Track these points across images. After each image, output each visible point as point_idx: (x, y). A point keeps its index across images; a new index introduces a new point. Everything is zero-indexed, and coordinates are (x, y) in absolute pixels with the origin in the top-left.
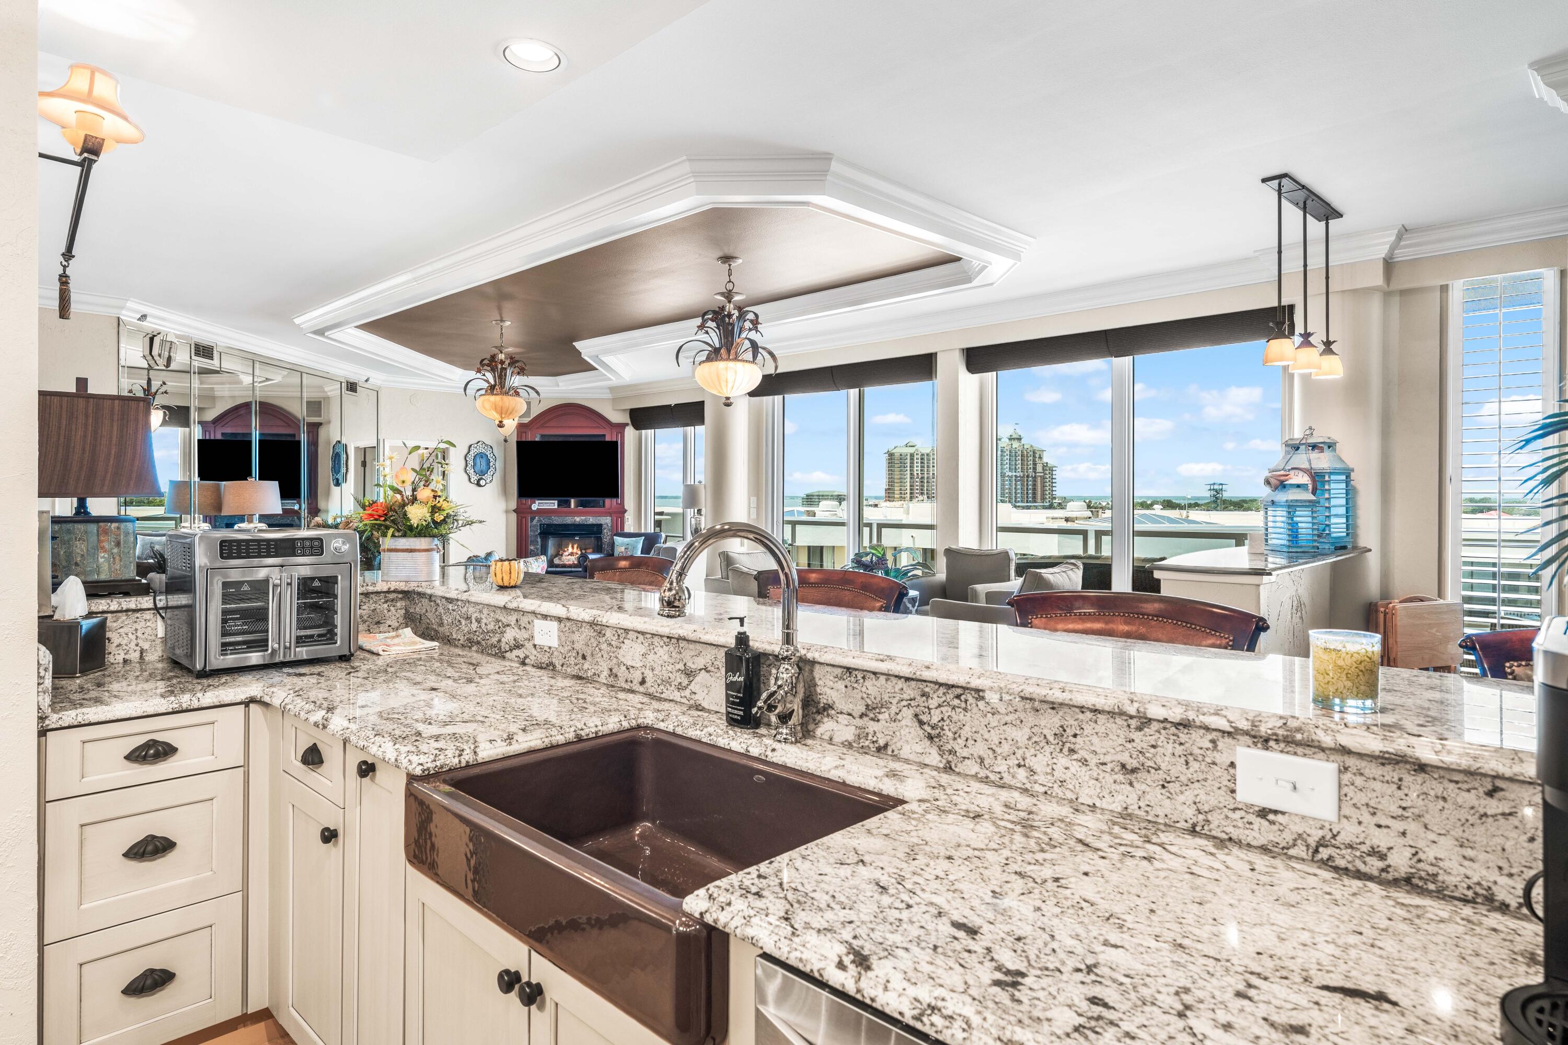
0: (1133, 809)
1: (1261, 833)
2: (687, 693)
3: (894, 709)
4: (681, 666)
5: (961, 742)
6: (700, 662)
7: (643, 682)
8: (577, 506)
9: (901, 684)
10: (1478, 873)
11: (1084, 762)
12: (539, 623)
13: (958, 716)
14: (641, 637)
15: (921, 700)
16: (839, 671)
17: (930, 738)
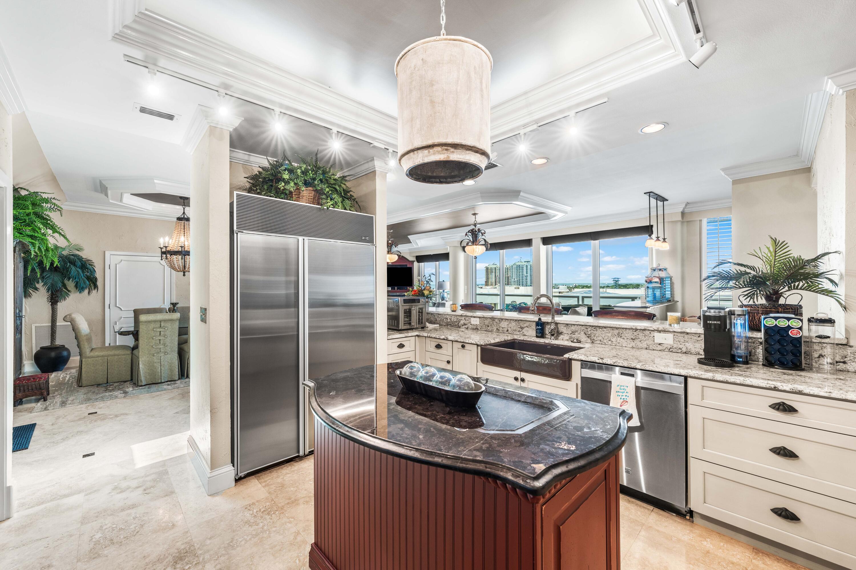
0: (634, 346)
1: (660, 348)
2: (521, 332)
3: (579, 332)
4: (520, 326)
5: (596, 337)
6: (525, 325)
7: (508, 331)
8: (397, 289)
9: (581, 327)
10: (697, 350)
11: (624, 339)
12: (472, 319)
13: (595, 332)
14: (507, 321)
15: (586, 330)
16: (565, 325)
17: (588, 337)
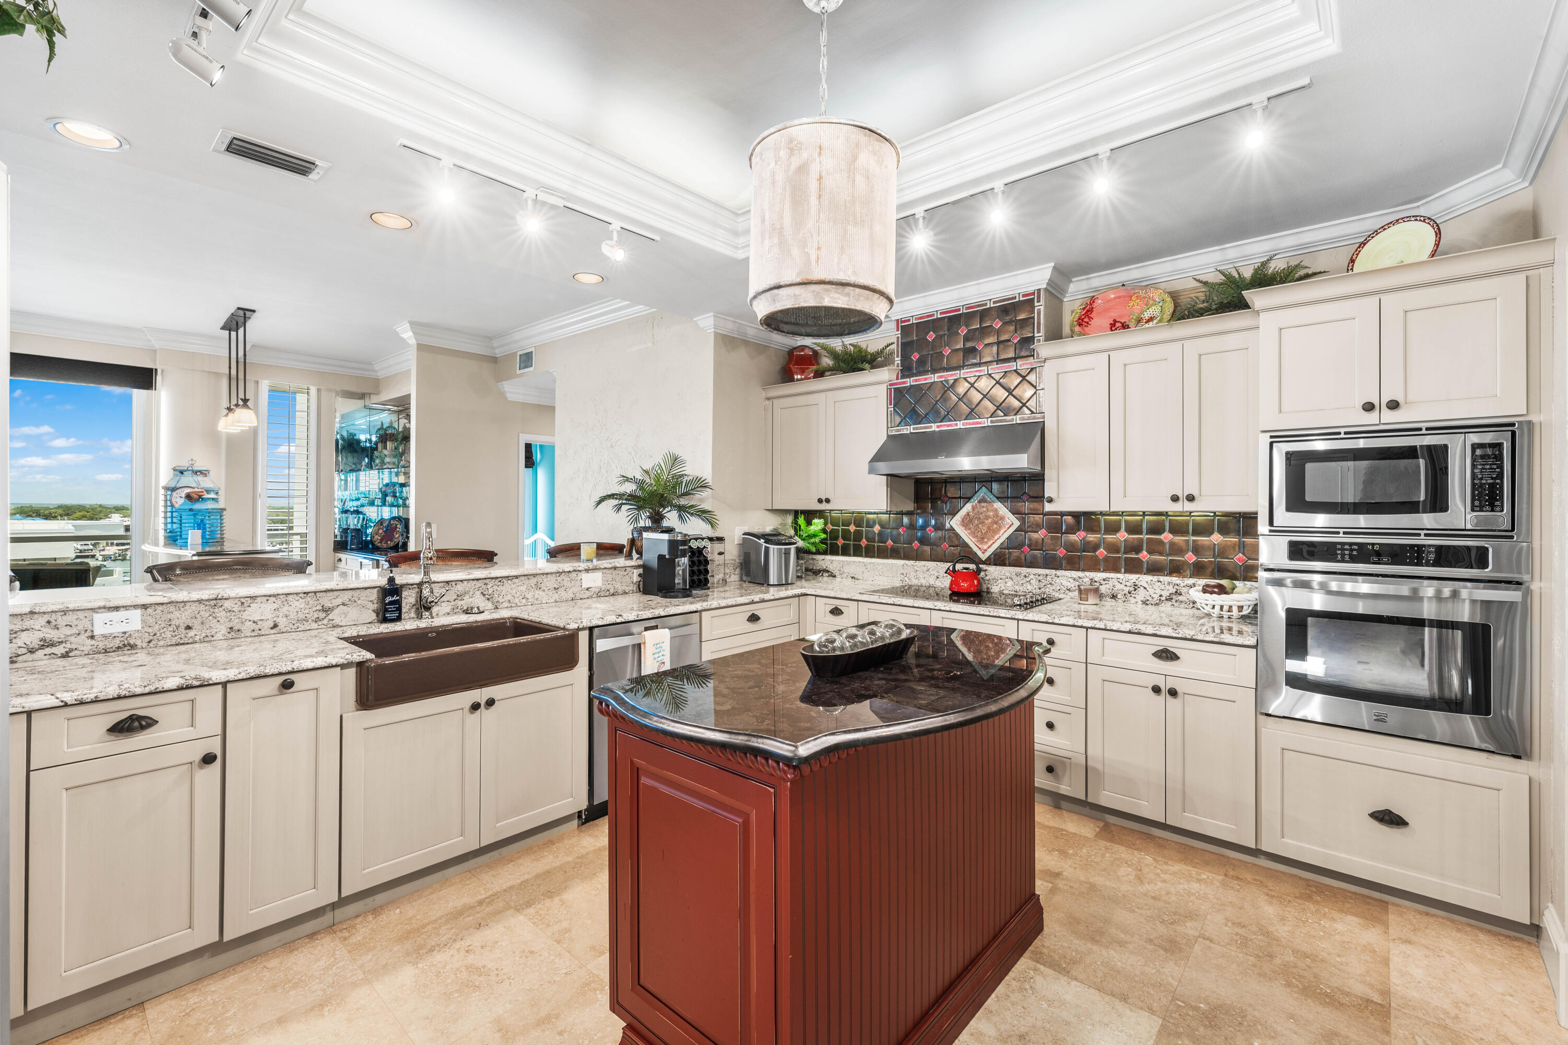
0: (558, 600)
1: (588, 594)
2: (325, 622)
3: (471, 593)
4: (319, 607)
5: (501, 597)
6: (339, 601)
7: (275, 626)
9: (475, 582)
10: (623, 588)
11: (544, 591)
13: (501, 588)
14: (273, 599)
15: (484, 587)
16: (442, 584)
17: (488, 599)
